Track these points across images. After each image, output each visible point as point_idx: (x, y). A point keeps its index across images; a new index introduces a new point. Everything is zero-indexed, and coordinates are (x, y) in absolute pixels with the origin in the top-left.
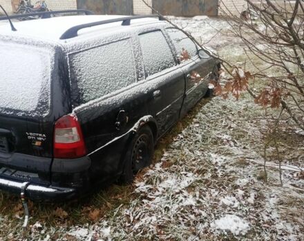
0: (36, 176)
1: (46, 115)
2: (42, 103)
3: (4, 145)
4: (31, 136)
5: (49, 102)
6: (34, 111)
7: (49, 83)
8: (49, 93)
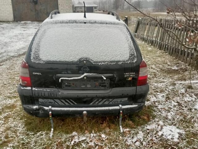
0: (126, 99)
1: (135, 61)
2: (132, 55)
3: (106, 84)
4: (127, 75)
5: (136, 54)
6: (128, 60)
7: (132, 44)
8: (134, 49)
